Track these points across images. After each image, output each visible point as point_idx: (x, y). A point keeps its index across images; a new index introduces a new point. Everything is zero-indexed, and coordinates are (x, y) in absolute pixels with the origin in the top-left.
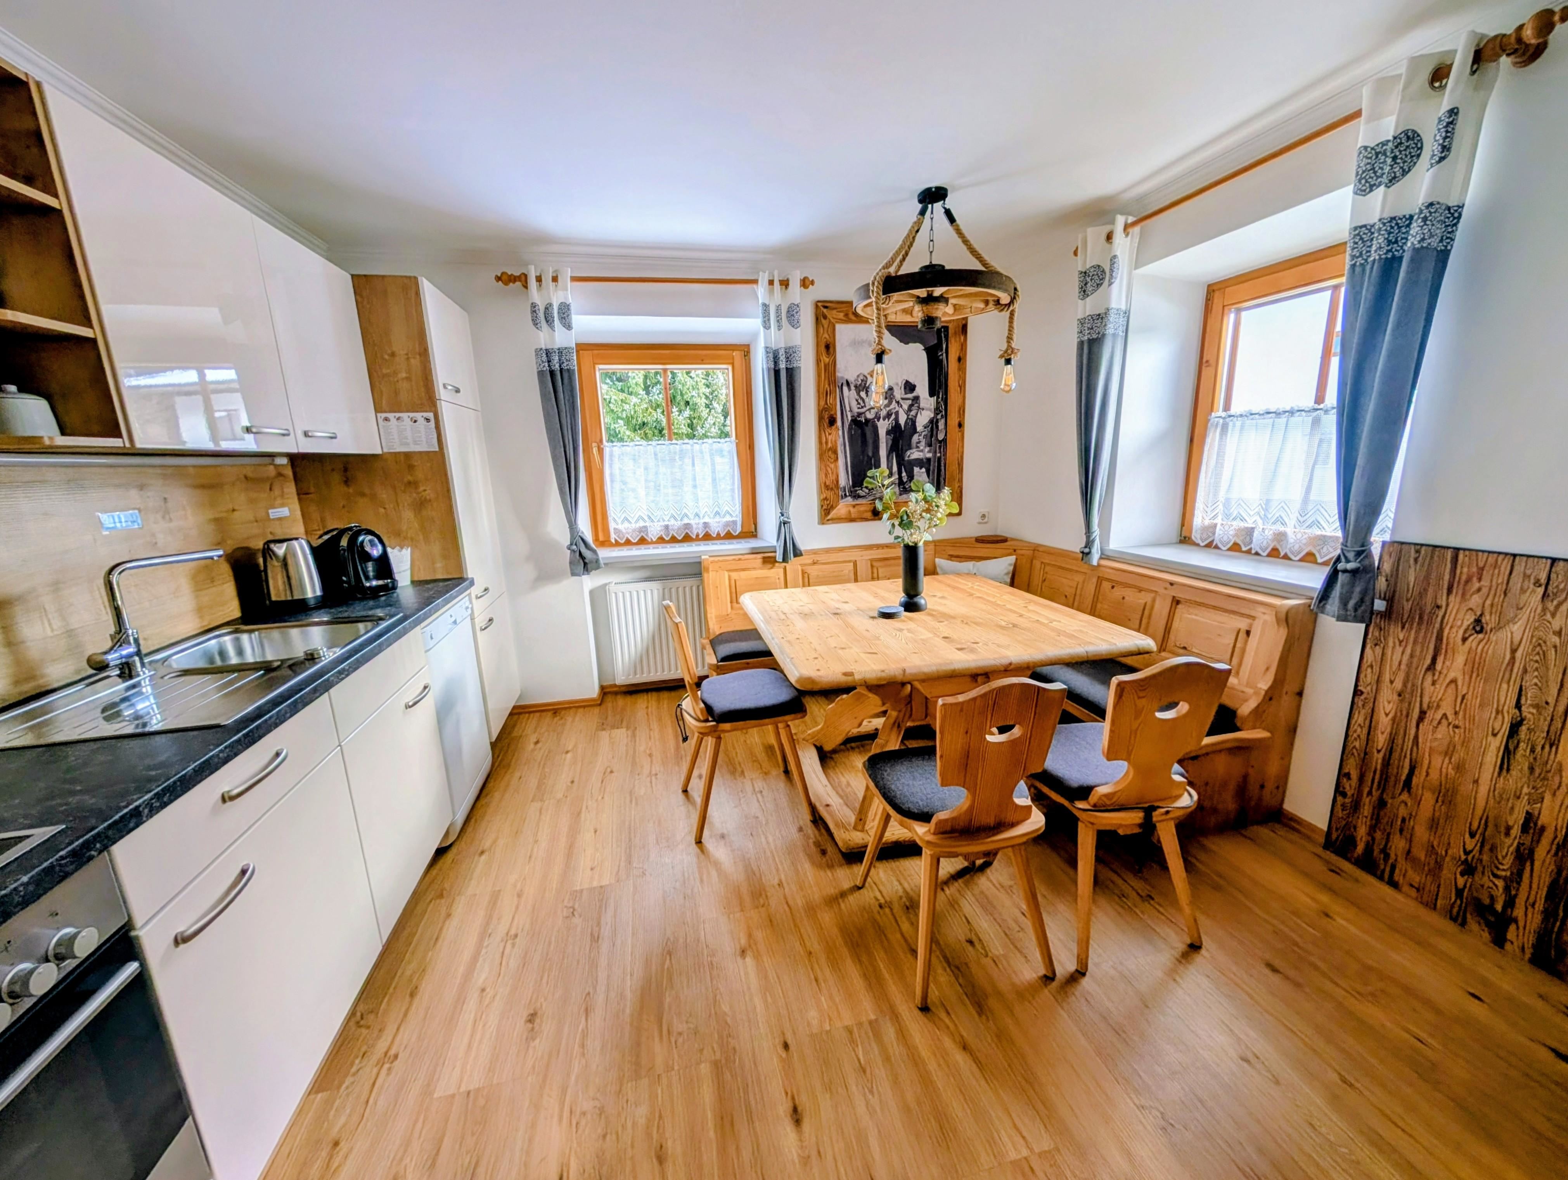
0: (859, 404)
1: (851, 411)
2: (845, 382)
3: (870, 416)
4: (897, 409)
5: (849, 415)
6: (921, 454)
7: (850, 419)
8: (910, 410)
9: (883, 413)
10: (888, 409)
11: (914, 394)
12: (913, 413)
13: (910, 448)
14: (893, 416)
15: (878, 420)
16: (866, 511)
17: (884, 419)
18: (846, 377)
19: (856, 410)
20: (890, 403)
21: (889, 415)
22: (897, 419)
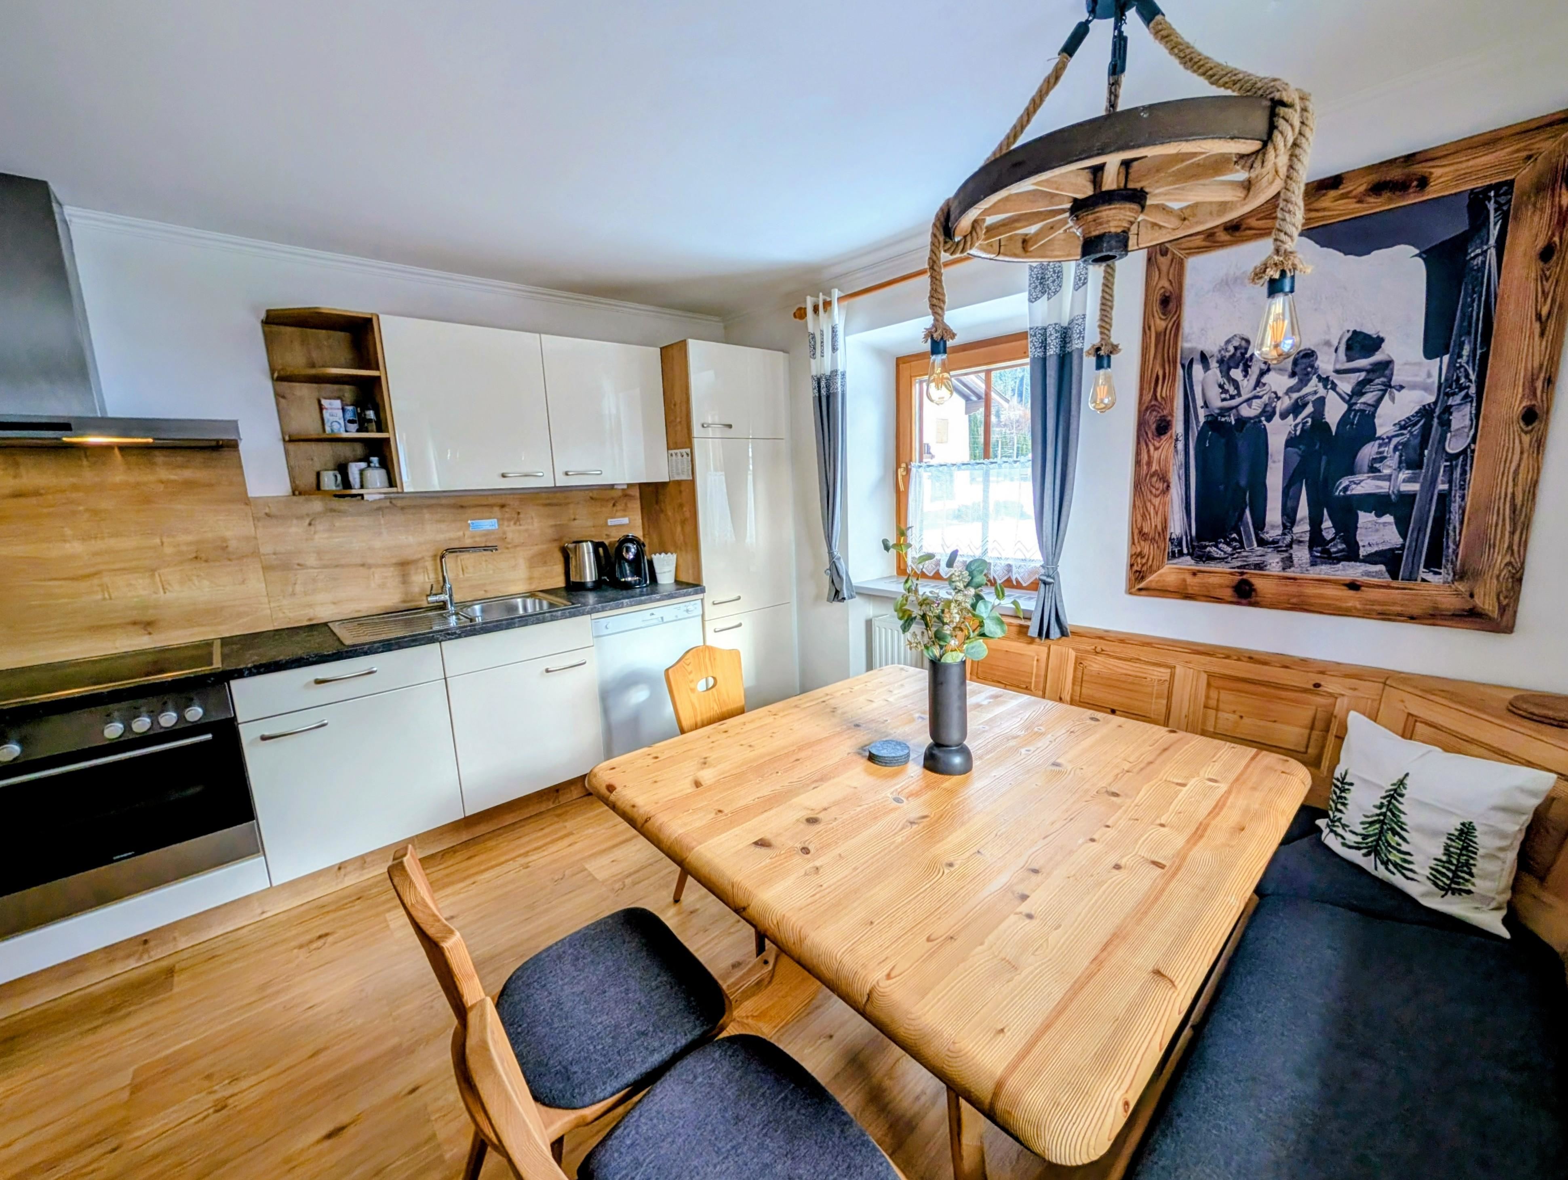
0: (1225, 391)
1: (1206, 405)
2: (1197, 356)
3: (1246, 412)
4: (1322, 392)
5: (1202, 413)
6: (1385, 484)
7: (1202, 420)
8: (1359, 390)
9: (1286, 403)
10: (1295, 396)
11: (1378, 357)
12: (1369, 398)
13: (1351, 470)
14: (1309, 409)
15: (1269, 420)
16: (1221, 586)
17: (1283, 416)
18: (1201, 347)
19: (1217, 403)
20: (1304, 382)
21: (1296, 408)
22: (1318, 415)
